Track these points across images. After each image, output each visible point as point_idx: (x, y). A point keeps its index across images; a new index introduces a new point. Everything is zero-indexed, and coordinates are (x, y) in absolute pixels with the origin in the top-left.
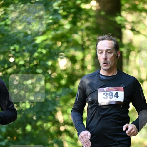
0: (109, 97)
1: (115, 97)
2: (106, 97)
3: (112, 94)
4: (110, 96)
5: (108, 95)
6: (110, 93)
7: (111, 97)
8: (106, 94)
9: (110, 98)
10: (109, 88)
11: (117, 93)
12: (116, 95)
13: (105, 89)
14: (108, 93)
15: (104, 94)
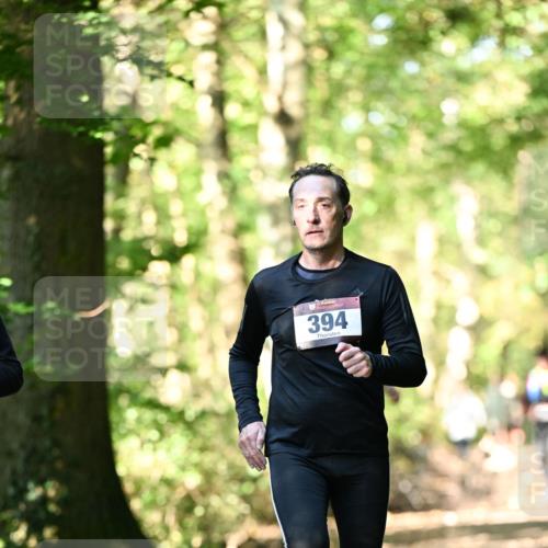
0: (322, 326)
1: (337, 324)
2: (314, 328)
3: (331, 317)
4: (324, 322)
5: (320, 322)
6: (323, 317)
7: (328, 326)
8: (313, 320)
9: (324, 329)
10: (323, 302)
11: (342, 315)
12: (340, 321)
13: (312, 306)
14: (320, 315)
15: (310, 319)
